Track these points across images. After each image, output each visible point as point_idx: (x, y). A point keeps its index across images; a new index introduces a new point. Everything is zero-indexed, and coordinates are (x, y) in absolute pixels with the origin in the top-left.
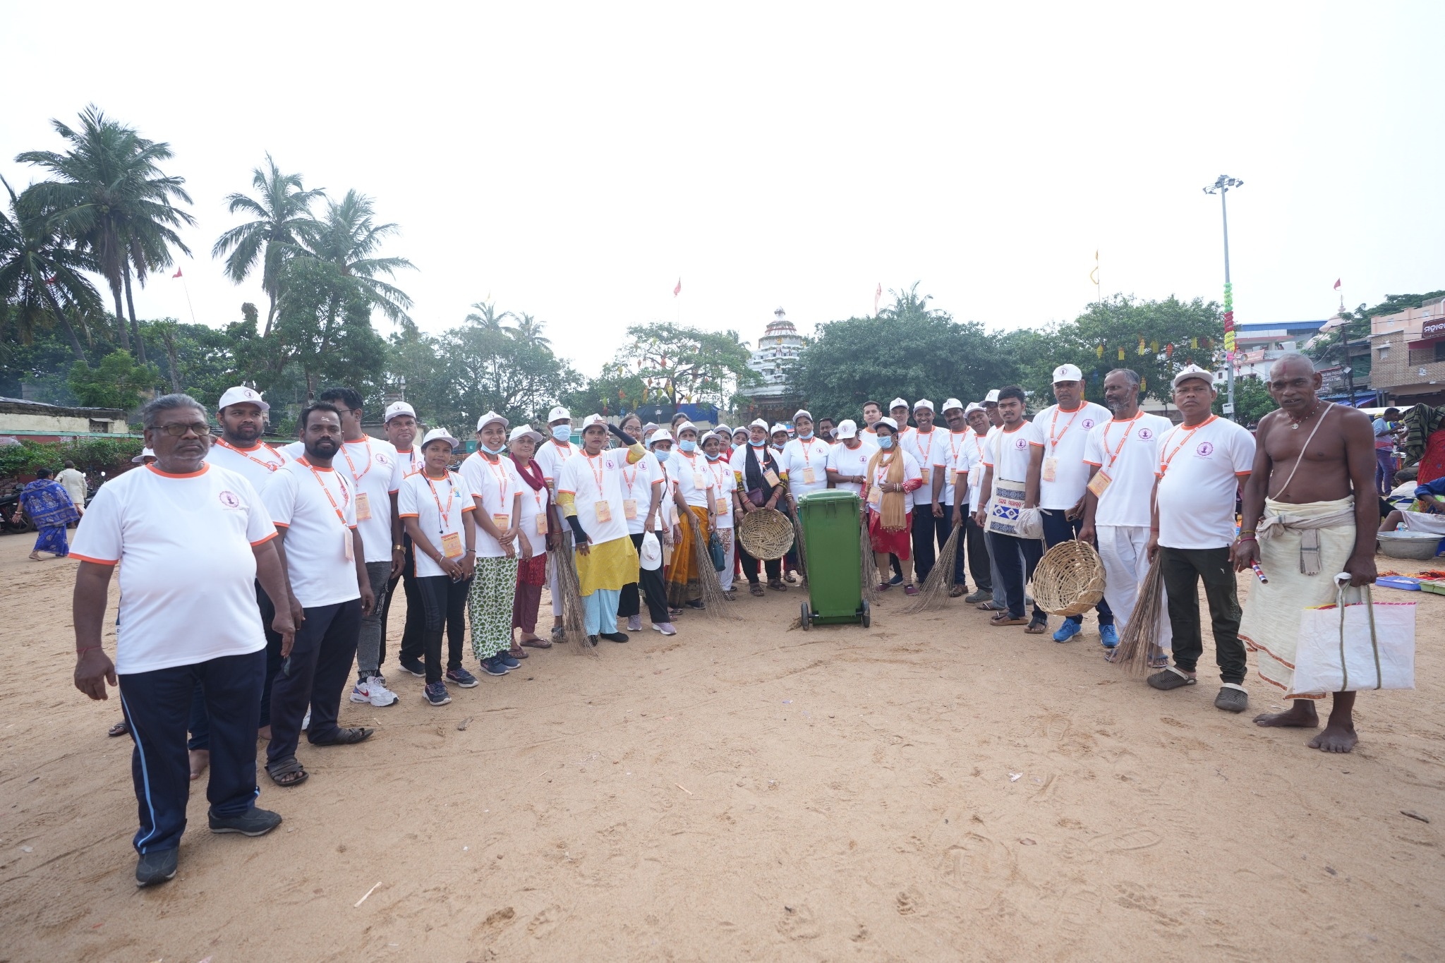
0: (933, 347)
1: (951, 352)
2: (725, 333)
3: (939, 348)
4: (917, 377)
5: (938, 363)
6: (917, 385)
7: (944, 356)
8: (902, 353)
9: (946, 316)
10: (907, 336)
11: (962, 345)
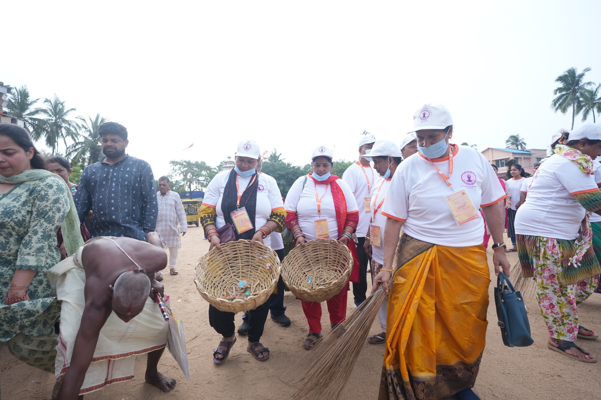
0: (288, 174)
1: (293, 176)
2: (200, 162)
3: (290, 174)
4: (283, 184)
5: (289, 179)
6: (283, 187)
7: (291, 177)
8: (278, 175)
9: (290, 163)
10: (279, 170)
11: (296, 173)
